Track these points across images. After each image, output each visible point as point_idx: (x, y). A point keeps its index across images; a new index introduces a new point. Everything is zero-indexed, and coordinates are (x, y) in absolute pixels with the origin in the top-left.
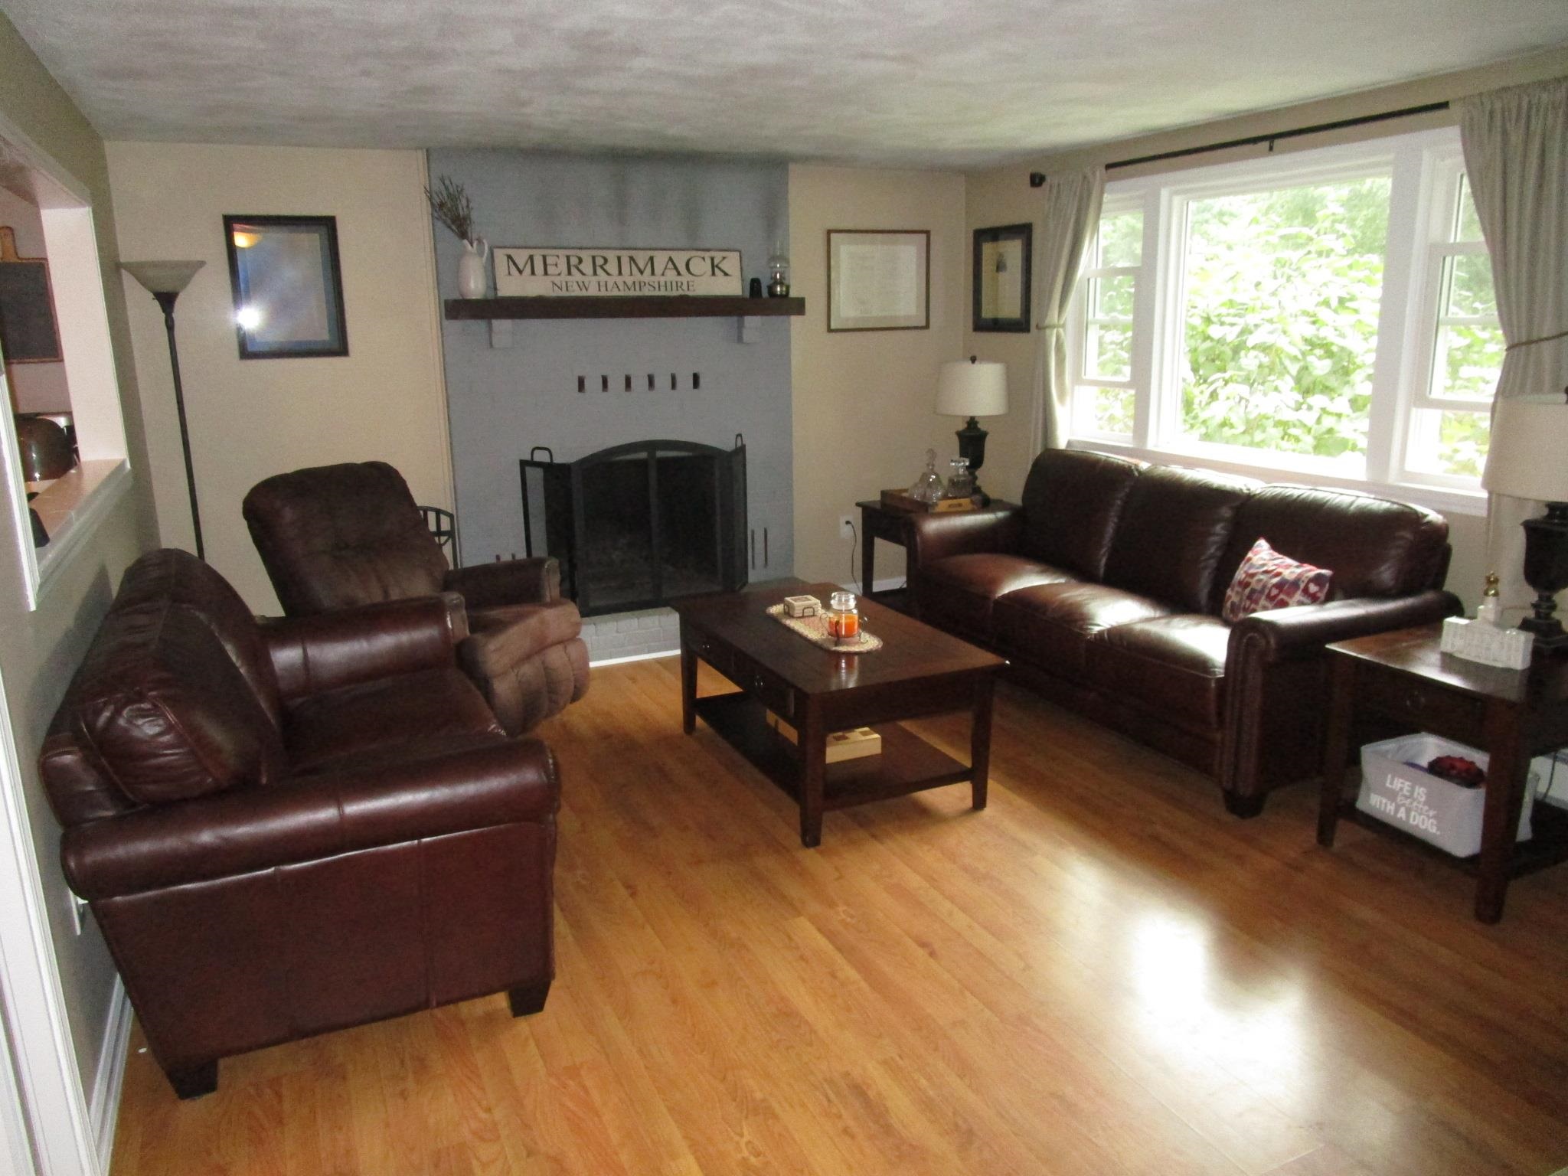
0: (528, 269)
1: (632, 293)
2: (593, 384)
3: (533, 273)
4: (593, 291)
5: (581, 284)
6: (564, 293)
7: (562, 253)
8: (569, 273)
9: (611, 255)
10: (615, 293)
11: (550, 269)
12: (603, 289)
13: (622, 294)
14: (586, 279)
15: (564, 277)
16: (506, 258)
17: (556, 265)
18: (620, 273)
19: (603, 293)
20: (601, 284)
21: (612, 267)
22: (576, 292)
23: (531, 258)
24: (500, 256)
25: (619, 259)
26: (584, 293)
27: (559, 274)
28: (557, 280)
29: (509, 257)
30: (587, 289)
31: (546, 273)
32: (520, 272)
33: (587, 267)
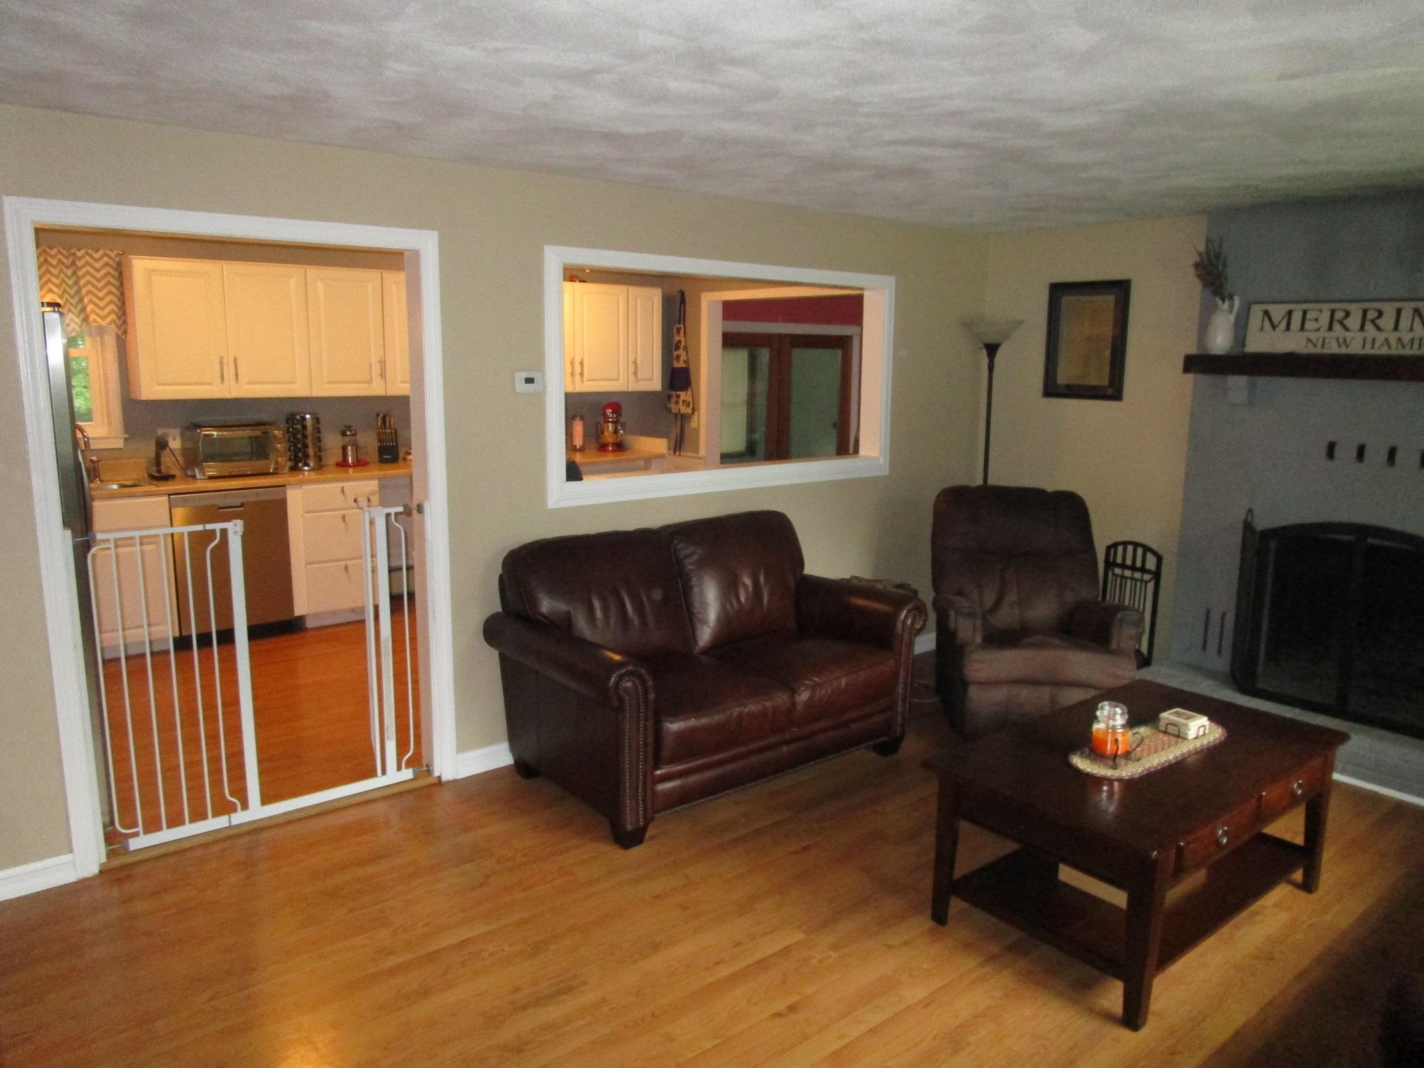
0: (1283, 325)
1: (1407, 352)
2: (1346, 452)
3: (1288, 328)
4: (1355, 348)
5: (1341, 340)
6: (1318, 350)
7: (1326, 308)
8: (1330, 328)
9: (1389, 309)
10: (1384, 351)
11: (1308, 325)
12: (1368, 346)
13: (1393, 352)
14: (1349, 335)
15: (1323, 333)
16: (1262, 313)
17: (1317, 320)
18: (1396, 328)
19: (1368, 351)
20: (1367, 340)
21: (1387, 322)
22: (1333, 349)
23: (1290, 313)
24: (1256, 312)
25: (1399, 311)
26: (1343, 350)
27: (1318, 330)
28: (1313, 336)
29: (1266, 313)
30: (1347, 346)
31: (1302, 328)
32: (1274, 327)
33: (1354, 322)
